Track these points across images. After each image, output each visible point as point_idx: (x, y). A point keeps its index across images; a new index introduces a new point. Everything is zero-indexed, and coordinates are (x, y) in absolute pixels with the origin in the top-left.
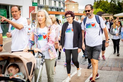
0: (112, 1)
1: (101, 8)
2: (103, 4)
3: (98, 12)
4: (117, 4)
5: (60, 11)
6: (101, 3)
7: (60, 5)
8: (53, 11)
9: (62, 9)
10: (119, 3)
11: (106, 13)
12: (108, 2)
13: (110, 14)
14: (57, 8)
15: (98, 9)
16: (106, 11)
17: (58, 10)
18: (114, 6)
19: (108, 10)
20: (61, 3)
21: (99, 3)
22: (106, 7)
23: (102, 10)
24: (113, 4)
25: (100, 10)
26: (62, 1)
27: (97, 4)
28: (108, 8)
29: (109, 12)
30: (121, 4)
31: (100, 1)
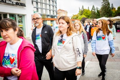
0: (92, 9)
1: (84, 15)
2: (86, 12)
3: (82, 18)
4: (96, 12)
5: (54, 18)
6: (84, 11)
7: (54, 13)
8: (48, 18)
9: (55, 16)
10: (98, 11)
11: (88, 18)
12: (89, 10)
13: (91, 19)
14: (52, 16)
15: (82, 16)
16: (88, 17)
17: (52, 17)
18: (94, 13)
19: (90, 16)
20: (55, 11)
21: (83, 11)
22: (88, 13)
23: (86, 16)
24: (93, 12)
25: (83, 16)
26: (55, 10)
27: (81, 12)
28: (90, 15)
29: (90, 18)
30: (99, 12)
31: (84, 10)
